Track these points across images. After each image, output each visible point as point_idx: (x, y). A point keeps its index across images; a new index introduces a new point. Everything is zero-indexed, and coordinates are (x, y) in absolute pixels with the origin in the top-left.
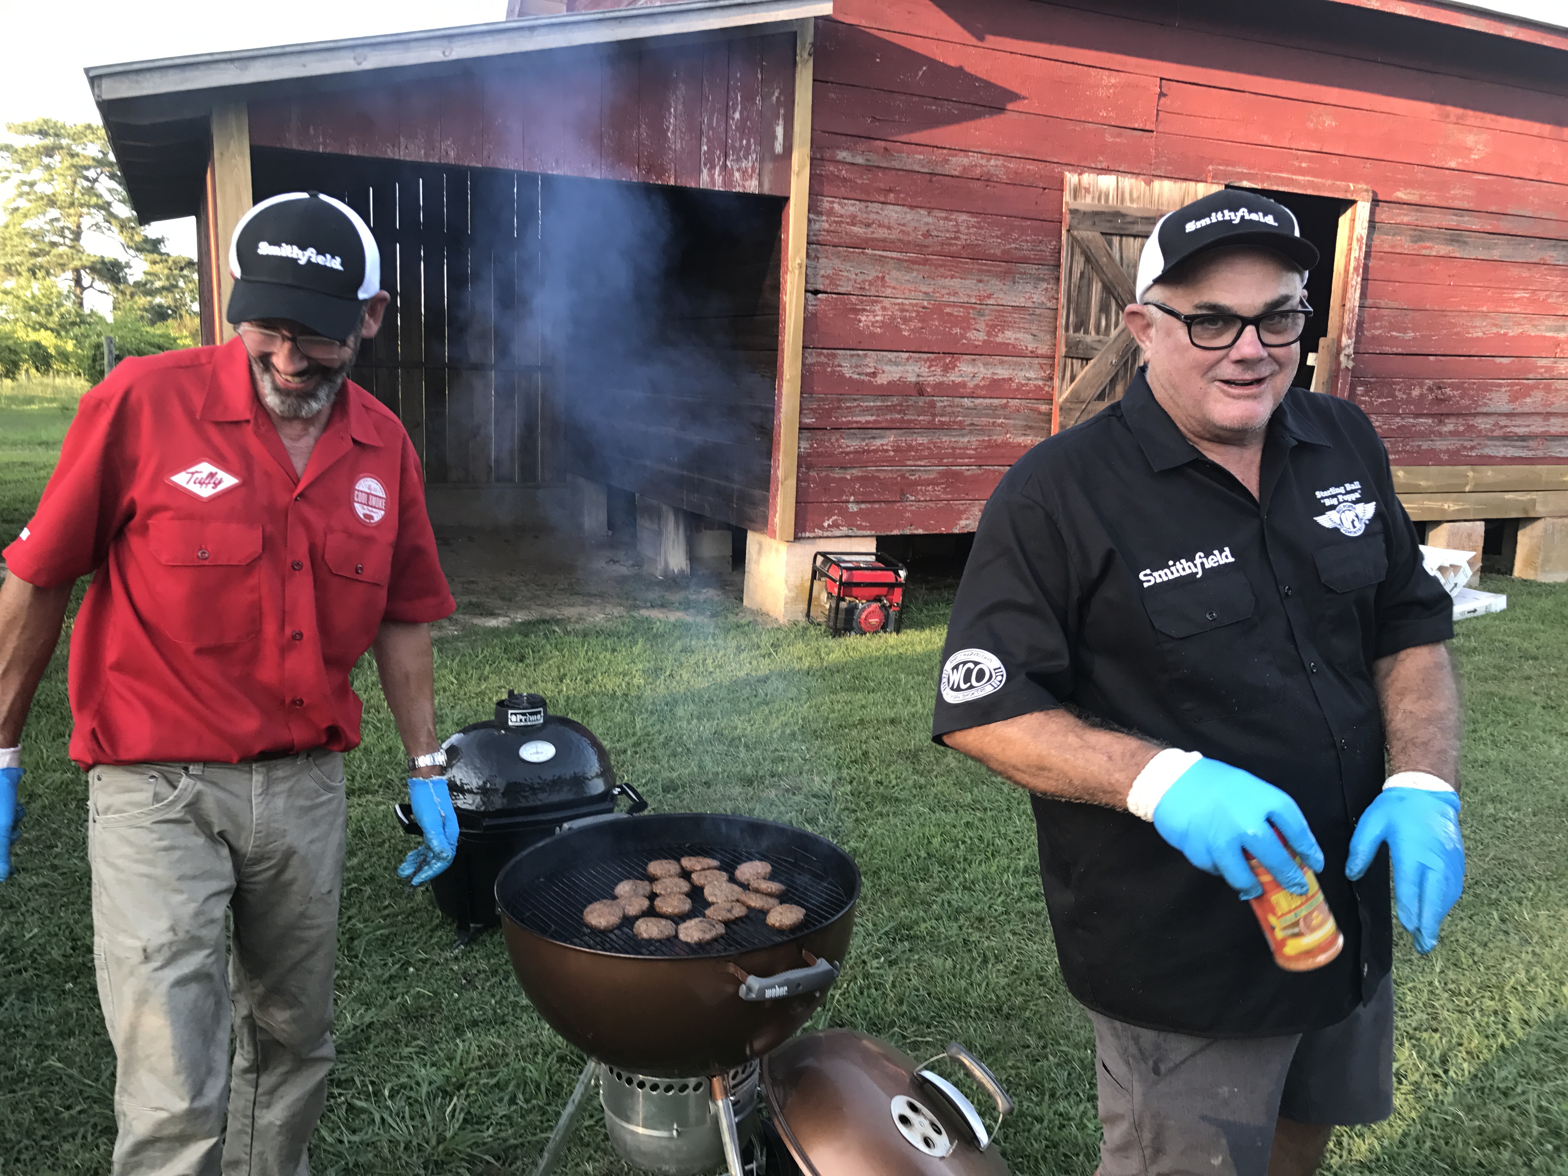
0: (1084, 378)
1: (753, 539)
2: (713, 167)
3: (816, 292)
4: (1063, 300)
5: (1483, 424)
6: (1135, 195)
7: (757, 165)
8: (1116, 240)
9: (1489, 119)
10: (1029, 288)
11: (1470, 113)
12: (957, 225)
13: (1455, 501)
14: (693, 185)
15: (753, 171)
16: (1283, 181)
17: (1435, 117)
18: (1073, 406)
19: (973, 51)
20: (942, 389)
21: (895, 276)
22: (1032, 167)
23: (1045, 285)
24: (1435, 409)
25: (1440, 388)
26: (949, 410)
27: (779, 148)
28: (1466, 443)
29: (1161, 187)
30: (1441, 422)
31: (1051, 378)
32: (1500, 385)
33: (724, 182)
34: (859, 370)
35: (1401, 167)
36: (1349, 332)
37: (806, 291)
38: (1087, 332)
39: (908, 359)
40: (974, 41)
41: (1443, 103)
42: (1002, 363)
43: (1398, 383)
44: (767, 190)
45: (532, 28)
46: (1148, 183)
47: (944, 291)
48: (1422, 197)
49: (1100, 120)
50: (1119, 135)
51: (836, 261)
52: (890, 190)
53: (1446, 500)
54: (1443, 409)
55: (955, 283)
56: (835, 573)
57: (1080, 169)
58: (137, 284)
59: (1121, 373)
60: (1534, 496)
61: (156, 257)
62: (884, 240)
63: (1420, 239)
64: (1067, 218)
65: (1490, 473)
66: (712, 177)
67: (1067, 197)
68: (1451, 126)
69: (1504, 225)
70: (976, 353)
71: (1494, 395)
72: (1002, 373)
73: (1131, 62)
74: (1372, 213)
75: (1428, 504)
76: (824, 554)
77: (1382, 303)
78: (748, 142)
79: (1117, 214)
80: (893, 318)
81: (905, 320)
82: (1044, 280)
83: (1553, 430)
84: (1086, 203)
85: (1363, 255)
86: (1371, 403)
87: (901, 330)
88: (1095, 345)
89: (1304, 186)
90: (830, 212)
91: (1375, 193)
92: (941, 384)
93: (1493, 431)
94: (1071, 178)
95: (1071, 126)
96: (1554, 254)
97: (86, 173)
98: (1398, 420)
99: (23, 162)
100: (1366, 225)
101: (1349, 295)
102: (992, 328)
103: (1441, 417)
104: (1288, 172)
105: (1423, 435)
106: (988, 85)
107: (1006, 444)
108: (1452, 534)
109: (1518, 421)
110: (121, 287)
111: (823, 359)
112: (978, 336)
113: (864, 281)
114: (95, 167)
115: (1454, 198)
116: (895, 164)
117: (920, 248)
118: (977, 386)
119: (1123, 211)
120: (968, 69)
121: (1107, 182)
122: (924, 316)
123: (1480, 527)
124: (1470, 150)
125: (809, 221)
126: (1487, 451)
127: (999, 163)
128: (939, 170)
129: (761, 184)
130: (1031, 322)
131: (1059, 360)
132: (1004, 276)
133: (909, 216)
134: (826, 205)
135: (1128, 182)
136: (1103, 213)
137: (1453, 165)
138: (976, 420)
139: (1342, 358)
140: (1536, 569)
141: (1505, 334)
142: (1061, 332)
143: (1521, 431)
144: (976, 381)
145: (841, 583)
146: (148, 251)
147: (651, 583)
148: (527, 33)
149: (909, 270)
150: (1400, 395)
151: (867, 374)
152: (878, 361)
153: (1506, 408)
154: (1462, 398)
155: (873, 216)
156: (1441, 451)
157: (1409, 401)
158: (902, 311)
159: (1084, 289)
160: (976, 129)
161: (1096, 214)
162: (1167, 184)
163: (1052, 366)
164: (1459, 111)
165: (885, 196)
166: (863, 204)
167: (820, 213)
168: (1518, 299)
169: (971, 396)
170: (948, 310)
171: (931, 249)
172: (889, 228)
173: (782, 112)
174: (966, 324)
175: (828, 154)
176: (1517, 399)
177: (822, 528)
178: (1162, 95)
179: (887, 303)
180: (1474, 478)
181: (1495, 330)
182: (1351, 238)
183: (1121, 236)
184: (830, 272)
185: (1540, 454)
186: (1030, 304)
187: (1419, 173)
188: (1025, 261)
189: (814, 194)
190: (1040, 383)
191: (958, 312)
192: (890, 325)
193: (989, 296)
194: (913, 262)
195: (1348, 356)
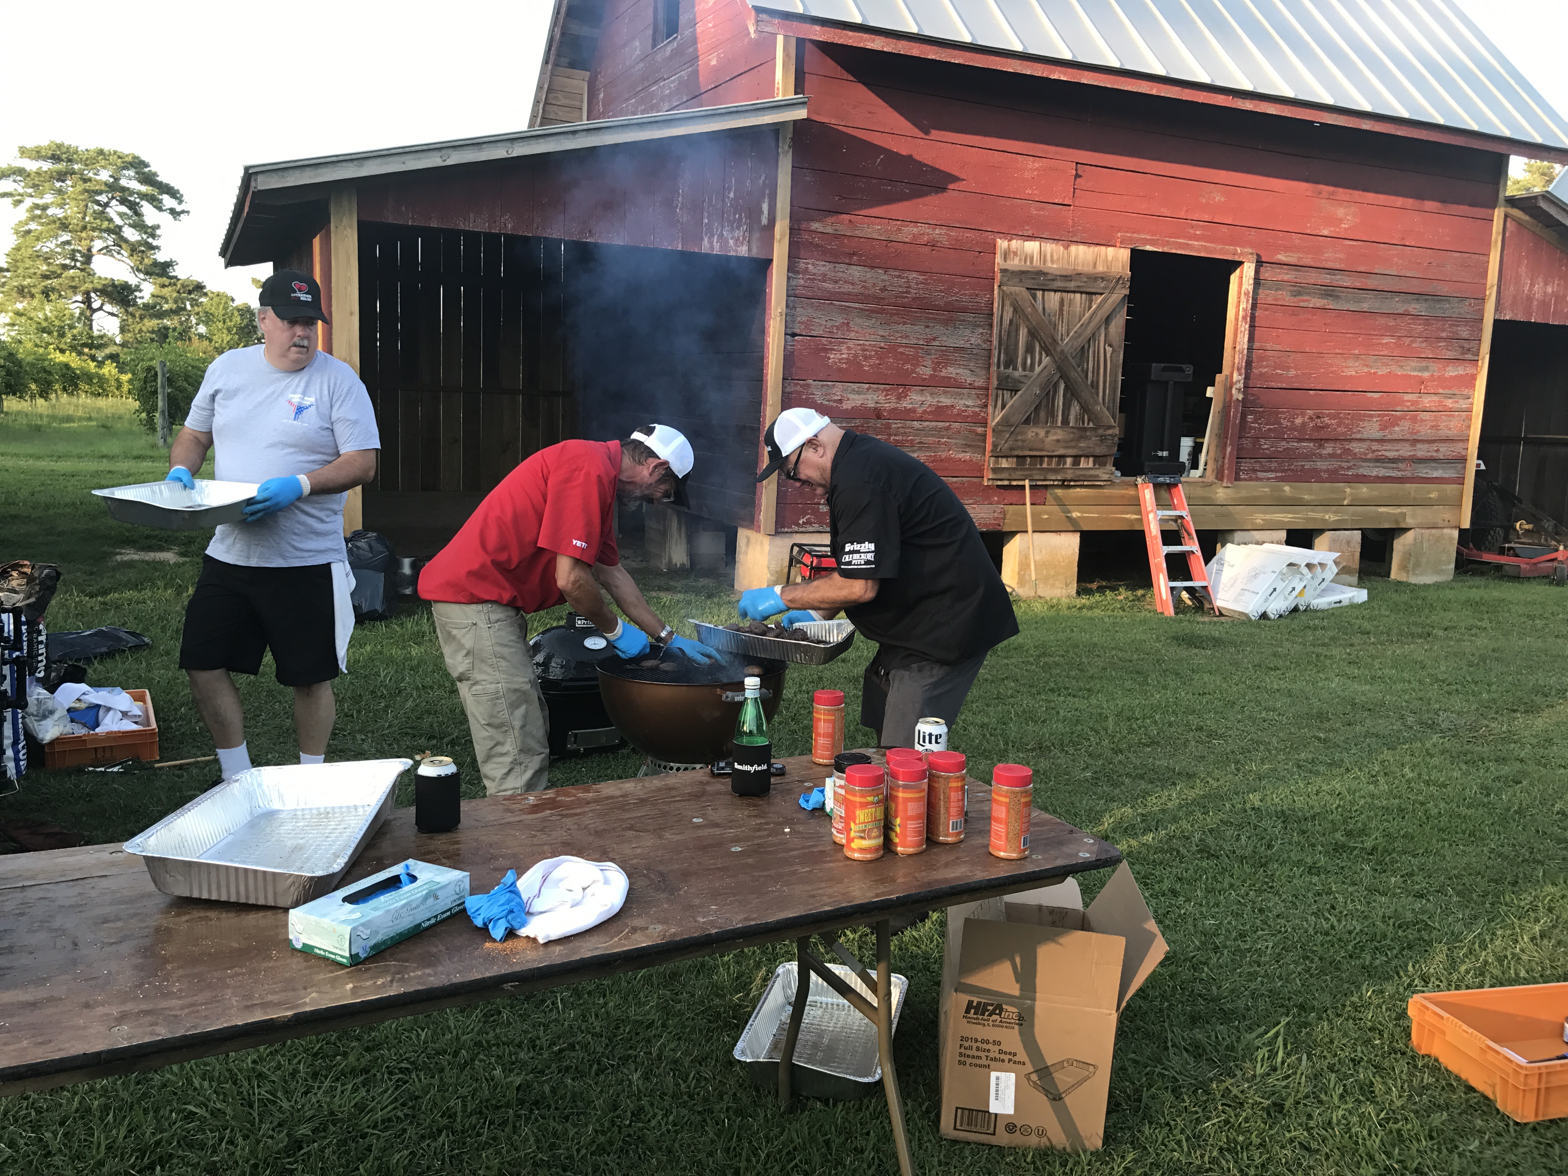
0: (1012, 406)
1: (743, 534)
2: (712, 236)
3: (794, 335)
4: (995, 342)
5: (1356, 447)
6: (1055, 258)
7: (747, 234)
8: (1039, 294)
9: (1357, 195)
10: (967, 332)
11: (1340, 190)
12: (908, 282)
13: (1335, 512)
14: (696, 250)
15: (744, 239)
16: (1181, 246)
17: (1309, 193)
18: (1004, 429)
19: (922, 142)
20: (896, 414)
21: (857, 322)
22: (969, 234)
23: (981, 330)
24: (1316, 435)
25: (1318, 417)
26: (902, 430)
27: (764, 221)
28: (1343, 464)
29: (1077, 250)
30: (1321, 446)
31: (986, 406)
32: (1371, 416)
33: (721, 247)
34: (828, 397)
35: (1281, 234)
36: (1239, 369)
37: (786, 334)
38: (1015, 369)
39: (868, 389)
40: (922, 135)
41: (1316, 182)
42: (945, 393)
43: (1283, 413)
44: (755, 253)
45: (574, 133)
46: (1067, 247)
47: (898, 335)
48: (1300, 258)
49: (1025, 197)
50: (1043, 209)
51: (810, 310)
52: (854, 254)
53: (1327, 512)
54: (1322, 435)
55: (907, 328)
56: (807, 560)
57: (1010, 236)
58: (146, 306)
59: (1044, 402)
60: (1404, 509)
61: (166, 281)
62: (849, 294)
63: (1299, 293)
64: (998, 276)
65: (1365, 490)
66: (711, 243)
67: (998, 259)
68: (1323, 201)
69: (1372, 283)
70: (924, 384)
71: (1366, 424)
72: (946, 401)
73: (1052, 150)
74: (1257, 272)
75: (1311, 515)
76: (799, 545)
77: (1268, 346)
78: (740, 215)
79: (1040, 273)
80: (856, 356)
81: (866, 358)
82: (979, 326)
83: (1420, 454)
84: (1015, 264)
85: (1250, 306)
86: (1260, 429)
87: (863, 366)
88: (1022, 379)
89: (1198, 250)
90: (806, 271)
91: (1258, 255)
92: (895, 409)
93: (1366, 454)
94: (1002, 244)
95: (1002, 202)
96: (1417, 306)
97: (98, 198)
98: (1284, 443)
99: (35, 186)
100: (1252, 281)
101: (1238, 339)
102: (937, 365)
103: (1321, 442)
104: (1185, 238)
105: (1307, 457)
106: (934, 170)
107: (948, 459)
108: (1334, 541)
109: (1388, 446)
110: (131, 309)
111: (799, 388)
112: (925, 371)
113: (832, 326)
114: (107, 192)
115: (1327, 260)
116: (858, 233)
117: (878, 300)
118: (925, 411)
119: (1045, 271)
120: (917, 157)
121: (1032, 247)
122: (882, 353)
123: (1357, 535)
124: (1341, 221)
125: (789, 278)
126: (1362, 471)
127: (943, 232)
128: (893, 238)
129: (750, 250)
130: (970, 360)
131: (992, 392)
132: (946, 323)
133: (869, 275)
134: (802, 266)
135: (1049, 247)
136: (1028, 272)
137: (1326, 233)
138: (924, 440)
139: (1234, 391)
140: (1408, 572)
141: (1375, 373)
142: (994, 368)
143: (1391, 454)
144: (924, 408)
145: (812, 568)
146: (157, 275)
147: (659, 573)
148: (571, 136)
149: (869, 317)
150: (1285, 423)
151: (835, 401)
152: (844, 390)
153: (1378, 435)
154: (1339, 426)
155: (840, 275)
156: (1321, 470)
157: (1293, 428)
158: (864, 350)
159: (1013, 334)
160: (924, 205)
161: (1023, 273)
162: (1082, 248)
163: (987, 396)
164: (1331, 189)
165: (850, 258)
166: (832, 265)
167: (798, 272)
168: (1386, 344)
169: (920, 420)
170: (900, 350)
171: (886, 302)
172: (853, 284)
173: (767, 192)
174: (915, 361)
175: (804, 226)
176: (1386, 428)
177: (798, 525)
178: (1077, 176)
179: (851, 344)
180: (1351, 494)
181: (1366, 370)
182: (1239, 293)
183: (1044, 290)
184: (805, 319)
185: (1409, 474)
186: (969, 346)
187: (1297, 240)
188: (964, 310)
189: (793, 257)
190: (977, 409)
191: (910, 352)
192: (853, 362)
193: (934, 339)
194: (872, 311)
195: (1239, 390)
